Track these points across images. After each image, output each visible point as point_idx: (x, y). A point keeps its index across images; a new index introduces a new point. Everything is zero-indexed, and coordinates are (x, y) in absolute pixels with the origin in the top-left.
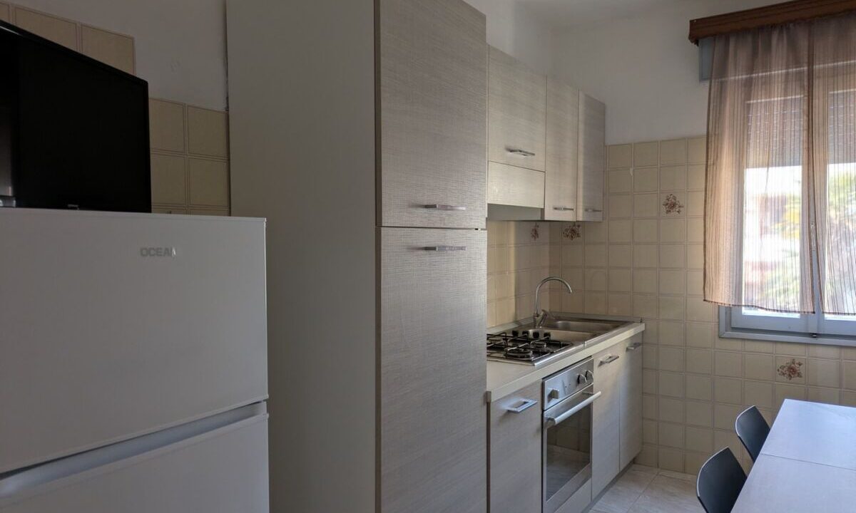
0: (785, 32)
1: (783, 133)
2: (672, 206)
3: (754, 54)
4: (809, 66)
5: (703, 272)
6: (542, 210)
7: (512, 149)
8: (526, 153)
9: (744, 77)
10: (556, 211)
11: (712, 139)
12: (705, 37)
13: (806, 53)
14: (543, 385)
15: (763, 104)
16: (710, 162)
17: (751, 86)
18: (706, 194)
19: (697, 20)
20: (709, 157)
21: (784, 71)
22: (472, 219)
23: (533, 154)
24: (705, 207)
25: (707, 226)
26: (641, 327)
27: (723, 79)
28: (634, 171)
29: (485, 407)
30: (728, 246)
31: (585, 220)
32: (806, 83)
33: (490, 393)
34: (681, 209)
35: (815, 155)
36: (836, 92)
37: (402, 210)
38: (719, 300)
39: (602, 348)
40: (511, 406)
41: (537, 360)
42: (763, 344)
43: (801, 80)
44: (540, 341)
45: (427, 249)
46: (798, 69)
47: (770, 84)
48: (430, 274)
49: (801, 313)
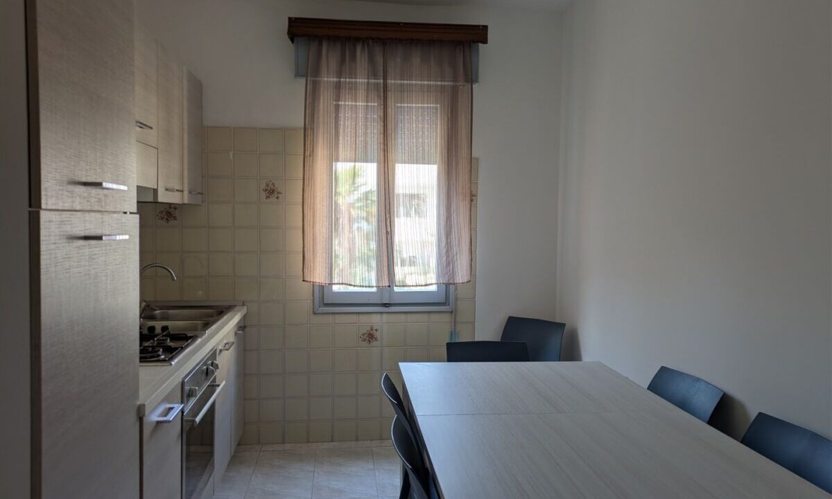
0: (366, 45)
1: (366, 134)
2: (271, 192)
3: (343, 61)
4: (384, 80)
5: (302, 255)
6: (155, 191)
9: (335, 79)
10: (168, 192)
11: (309, 132)
12: (302, 36)
13: (382, 68)
14: (182, 386)
15: (350, 107)
16: (308, 153)
17: (340, 88)
18: (304, 182)
19: (295, 18)
20: (306, 149)
21: (366, 80)
22: (124, 201)
23: (151, 128)
24: (303, 196)
25: (306, 212)
26: (244, 310)
27: (317, 79)
28: (233, 155)
30: (325, 232)
31: (190, 202)
32: (382, 95)
33: (144, 405)
34: (280, 195)
35: (390, 155)
36: (403, 105)
37: (61, 188)
38: (317, 280)
39: (222, 337)
40: (159, 416)
41: (172, 359)
42: (348, 316)
43: (378, 90)
44: (163, 336)
45: (86, 238)
46: (376, 81)
47: (356, 90)
48: (89, 271)
49: (378, 287)
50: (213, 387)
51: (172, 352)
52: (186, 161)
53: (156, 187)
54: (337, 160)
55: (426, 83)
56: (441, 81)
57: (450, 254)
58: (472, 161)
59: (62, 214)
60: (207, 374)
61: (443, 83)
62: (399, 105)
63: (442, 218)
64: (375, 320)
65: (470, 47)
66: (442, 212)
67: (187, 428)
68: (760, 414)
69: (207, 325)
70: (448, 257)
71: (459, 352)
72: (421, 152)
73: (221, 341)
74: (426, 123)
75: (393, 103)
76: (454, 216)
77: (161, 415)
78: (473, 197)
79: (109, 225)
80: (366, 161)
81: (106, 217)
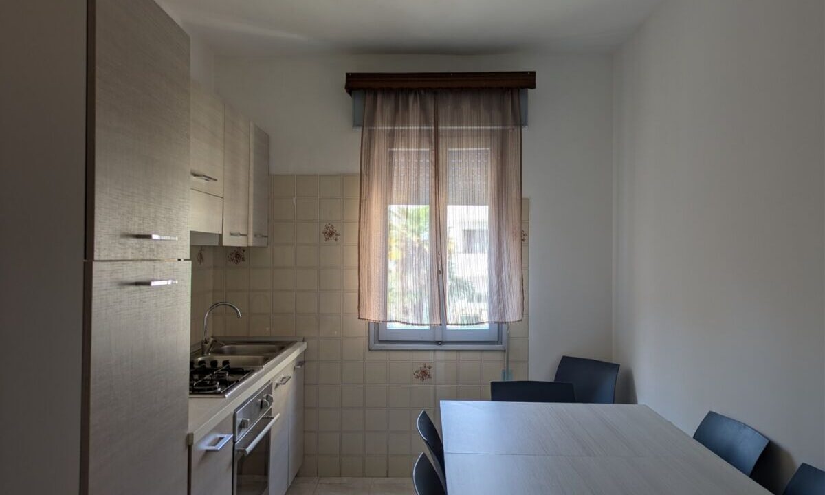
0: (418, 95)
1: (418, 178)
2: (330, 234)
3: (396, 110)
4: (435, 126)
5: (358, 294)
6: (220, 236)
7: (196, 173)
8: (208, 178)
9: (389, 128)
10: (232, 237)
11: (365, 178)
12: (359, 89)
13: (433, 115)
14: (235, 416)
15: (403, 153)
16: (363, 197)
17: (393, 136)
18: (360, 225)
19: (352, 74)
20: (362, 193)
21: (418, 128)
22: (177, 249)
23: (216, 180)
24: (359, 237)
25: (361, 253)
26: (304, 346)
27: (372, 128)
28: (296, 200)
29: (187, 450)
30: (379, 271)
31: (255, 245)
32: (433, 140)
33: (193, 434)
34: (338, 237)
35: (441, 198)
36: (453, 150)
37: (114, 241)
38: (372, 318)
39: (279, 371)
40: (209, 445)
41: (227, 391)
42: (402, 353)
43: (429, 136)
44: (222, 370)
45: (137, 284)
46: (428, 128)
47: (408, 137)
48: (139, 312)
49: (430, 325)
50: (268, 419)
51: (228, 385)
52: (251, 207)
53: (220, 233)
54: (392, 203)
55: (476, 128)
56: (491, 126)
57: (501, 292)
58: (522, 201)
59: (113, 264)
60: (261, 407)
61: (492, 128)
62: (450, 149)
63: (493, 257)
64: (431, 355)
65: (519, 91)
66: (493, 252)
67: (239, 458)
68: (804, 465)
69: (266, 360)
70: (499, 295)
72: (471, 194)
73: (278, 374)
74: (476, 166)
75: (444, 149)
76: (505, 255)
77: (210, 445)
78: (523, 237)
79: (160, 271)
80: (419, 203)
81: (158, 265)
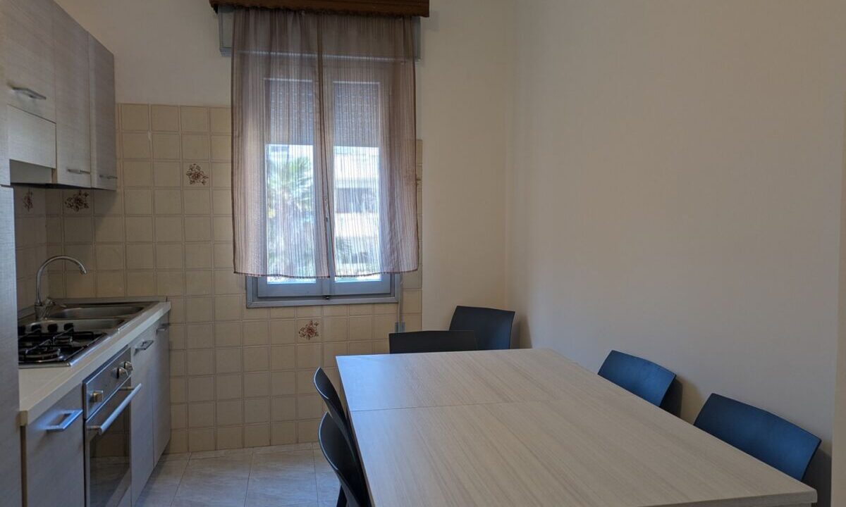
0: (298, 16)
2: (196, 176)
3: (272, 33)
4: (318, 54)
6: (54, 171)
7: (16, 85)
8: (34, 94)
9: (264, 53)
10: (71, 175)
11: (237, 110)
12: (226, 4)
13: (316, 42)
14: (83, 388)
15: (281, 84)
16: (236, 133)
17: (270, 63)
18: (232, 165)
20: (235, 129)
21: (299, 55)
23: (45, 98)
24: (232, 180)
25: (235, 198)
26: (168, 306)
27: (245, 52)
28: (152, 135)
29: (19, 434)
31: (99, 187)
32: (317, 70)
33: (26, 413)
34: (206, 180)
35: (327, 136)
36: (340, 82)
38: (250, 272)
39: (138, 334)
40: (51, 424)
41: (72, 359)
42: (286, 310)
43: (312, 65)
44: (64, 335)
46: (310, 55)
47: (288, 65)
49: (317, 277)
50: (127, 390)
51: (71, 352)
52: (94, 140)
53: (54, 167)
54: (269, 142)
55: (364, 58)
56: (381, 57)
57: (394, 241)
58: (415, 143)
60: (117, 377)
61: (383, 59)
62: (336, 82)
63: (385, 203)
64: (316, 312)
65: (411, 20)
67: (91, 439)
68: (713, 395)
69: (121, 322)
70: (392, 244)
71: (403, 343)
72: (360, 133)
73: (137, 338)
74: (365, 101)
75: (329, 80)
76: (398, 201)
78: (416, 182)
80: (301, 143)
